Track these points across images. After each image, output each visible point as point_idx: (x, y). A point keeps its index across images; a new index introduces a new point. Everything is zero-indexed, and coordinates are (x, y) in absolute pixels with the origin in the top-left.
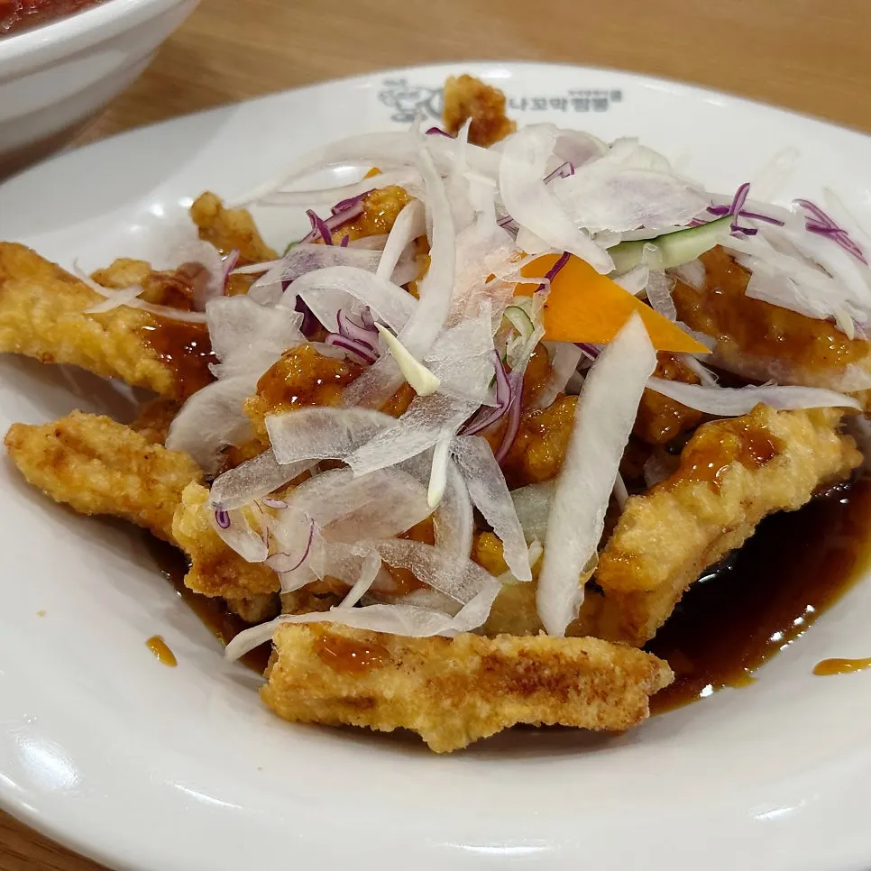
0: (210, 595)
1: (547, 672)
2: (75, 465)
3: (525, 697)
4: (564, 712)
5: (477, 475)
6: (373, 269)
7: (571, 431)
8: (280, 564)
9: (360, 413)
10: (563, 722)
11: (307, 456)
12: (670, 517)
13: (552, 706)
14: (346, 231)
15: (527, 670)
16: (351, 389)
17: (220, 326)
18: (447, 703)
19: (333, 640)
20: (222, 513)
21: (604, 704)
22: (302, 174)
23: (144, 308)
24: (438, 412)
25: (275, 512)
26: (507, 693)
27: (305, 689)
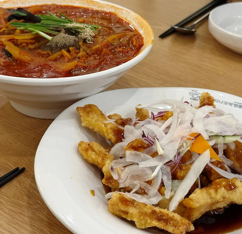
0: (106, 185)
1: (164, 217)
2: (90, 152)
3: (158, 221)
4: (166, 227)
5: (166, 174)
6: (160, 127)
7: (188, 171)
8: (120, 181)
9: (146, 155)
10: (165, 229)
11: (132, 161)
12: (204, 195)
13: (164, 225)
14: (159, 118)
15: (160, 216)
16: (146, 150)
17: (126, 131)
18: (142, 217)
19: (123, 198)
20: (112, 168)
21: (175, 228)
22: (155, 104)
23: (115, 124)
24: (161, 159)
25: (122, 170)
26: (155, 219)
27: (115, 206)
